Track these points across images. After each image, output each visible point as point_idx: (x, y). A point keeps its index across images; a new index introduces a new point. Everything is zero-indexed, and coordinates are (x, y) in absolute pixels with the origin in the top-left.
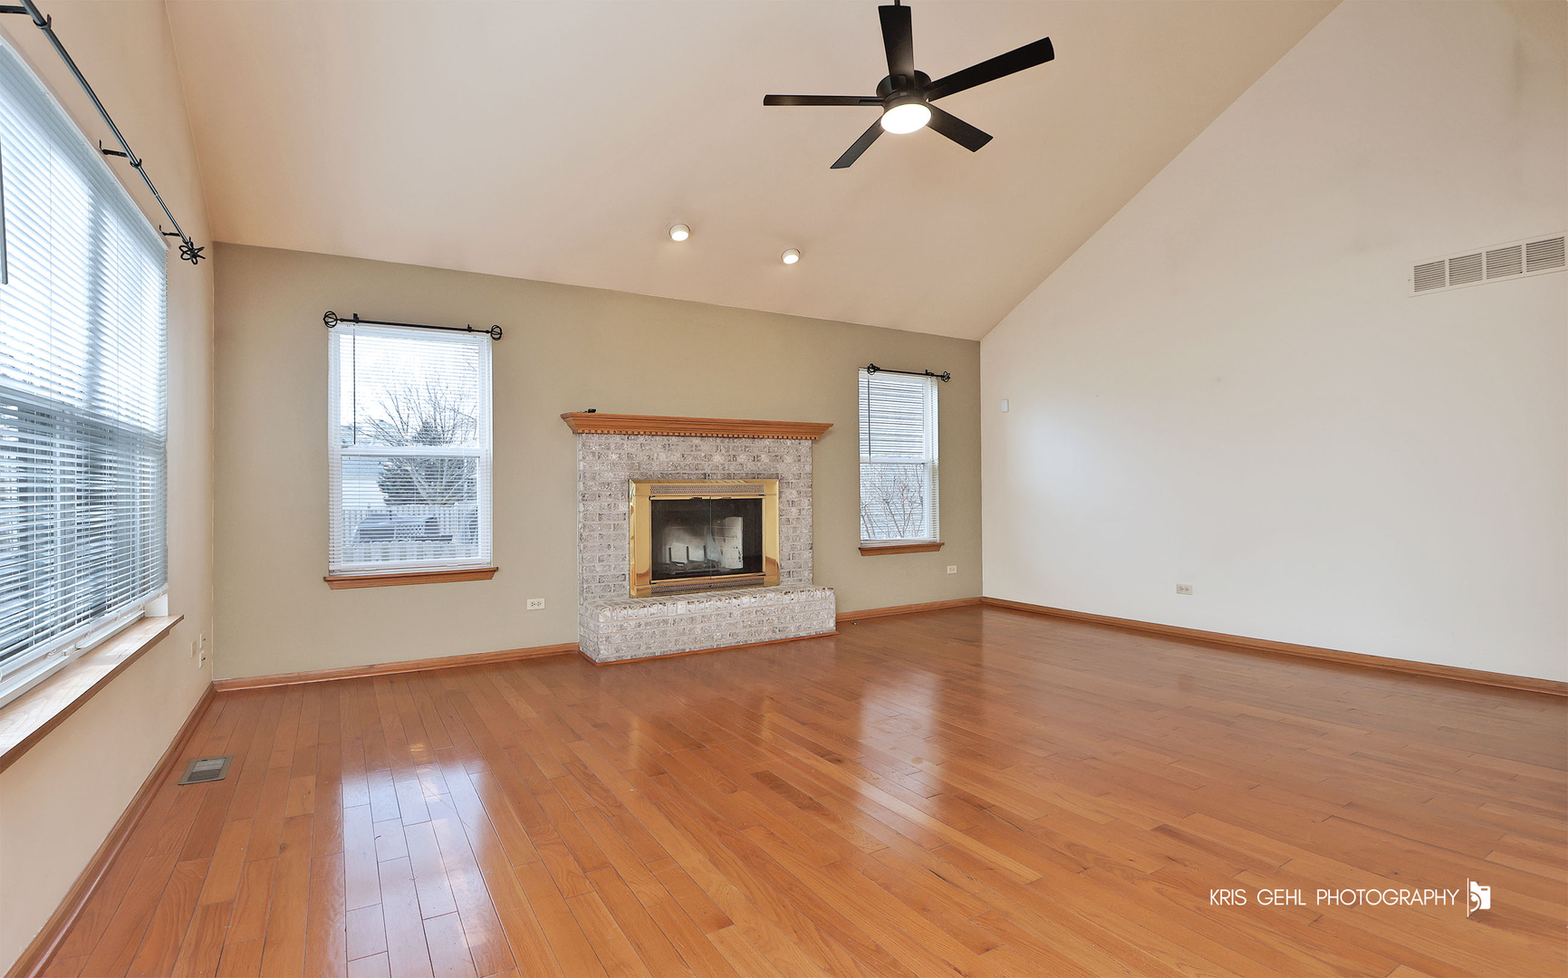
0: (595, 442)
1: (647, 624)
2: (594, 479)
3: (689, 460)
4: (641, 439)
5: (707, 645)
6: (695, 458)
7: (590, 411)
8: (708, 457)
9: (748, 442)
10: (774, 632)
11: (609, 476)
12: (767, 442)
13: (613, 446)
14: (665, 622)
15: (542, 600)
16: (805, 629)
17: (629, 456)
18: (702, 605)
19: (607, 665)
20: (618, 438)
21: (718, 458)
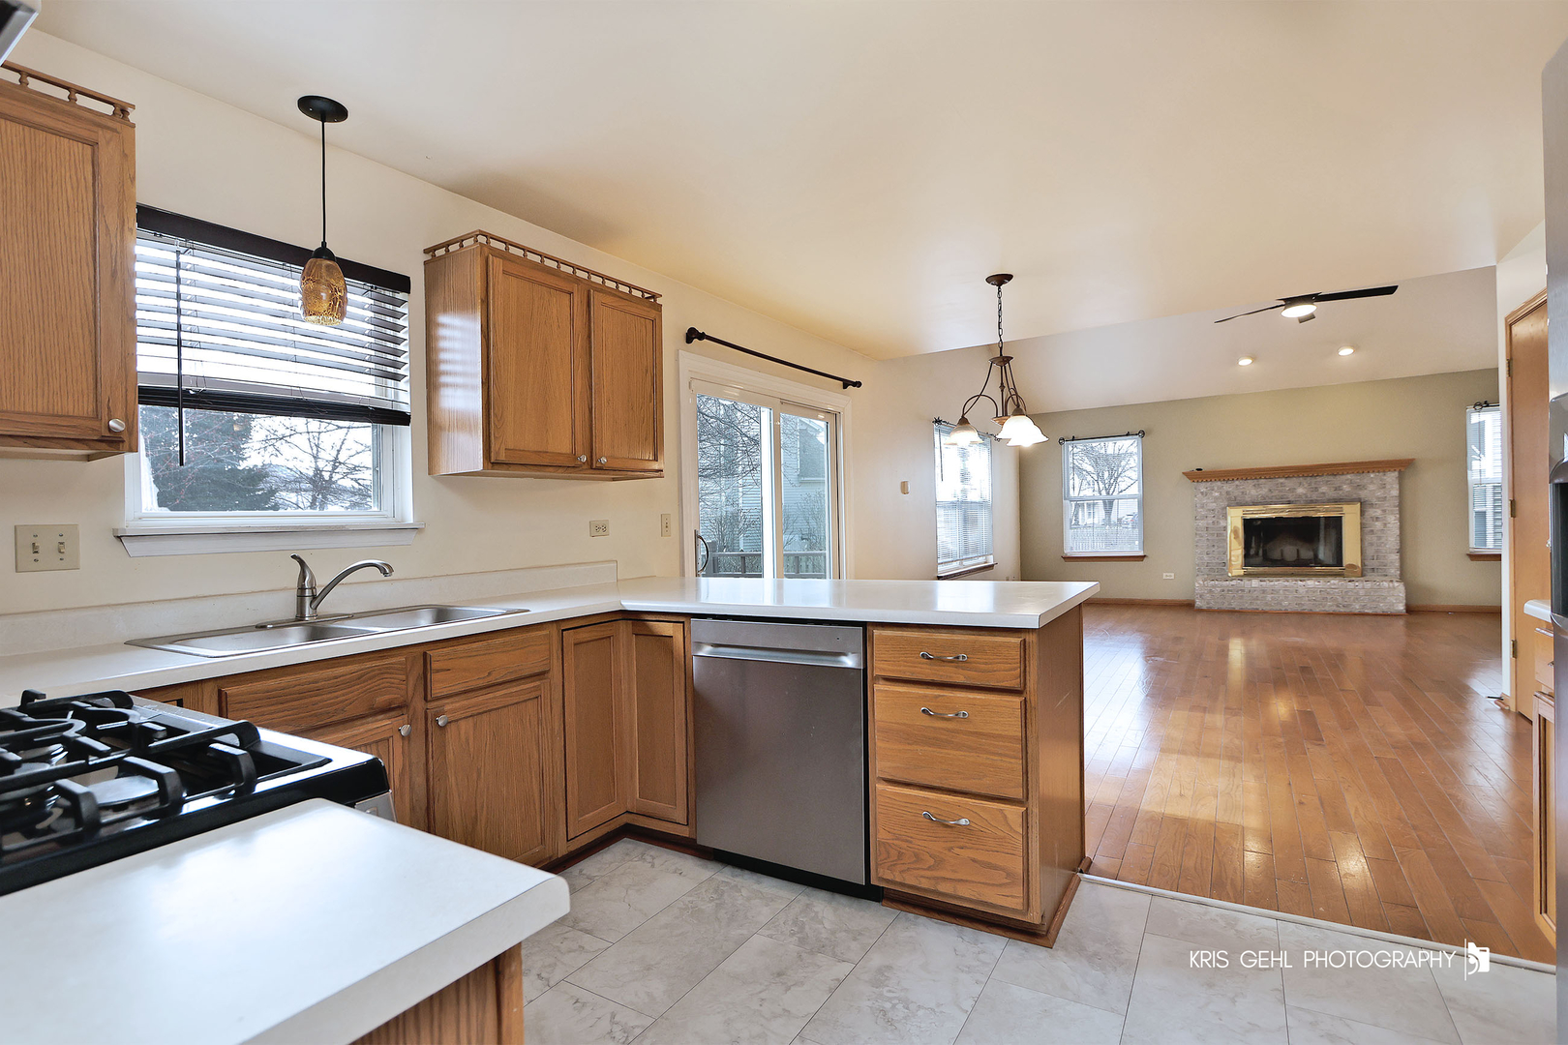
0: (1203, 487)
1: (1229, 590)
2: (1203, 507)
3: (1276, 493)
4: (1237, 482)
5: (1276, 608)
6: (1280, 491)
7: (1198, 470)
8: (1292, 490)
9: (1331, 478)
10: (1338, 606)
11: (1213, 505)
12: (1349, 476)
13: (1216, 488)
14: (1243, 591)
15: (1173, 574)
16: (1371, 608)
17: (1228, 493)
18: (1272, 583)
19: (1201, 610)
20: (1219, 483)
21: (1300, 491)
